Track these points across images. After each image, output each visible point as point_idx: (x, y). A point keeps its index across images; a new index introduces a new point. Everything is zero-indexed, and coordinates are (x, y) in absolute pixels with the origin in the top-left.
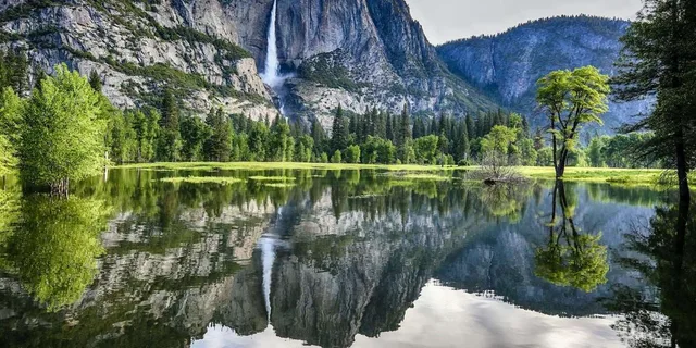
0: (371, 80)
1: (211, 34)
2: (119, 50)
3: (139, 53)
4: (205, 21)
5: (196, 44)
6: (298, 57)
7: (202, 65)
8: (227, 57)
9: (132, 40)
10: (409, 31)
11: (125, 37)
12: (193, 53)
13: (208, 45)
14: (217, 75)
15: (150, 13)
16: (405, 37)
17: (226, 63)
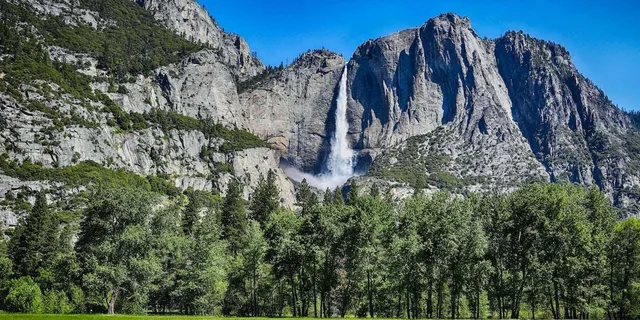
0: (488, 172)
1: (204, 117)
2: (21, 145)
3: (55, 149)
4: (198, 100)
5: (174, 132)
6: (378, 145)
7: (177, 162)
8: (222, 150)
9: (48, 131)
10: (557, 90)
11: (37, 128)
12: (164, 147)
13: (193, 133)
14: (200, 175)
15: (113, 96)
16: (552, 99)
17: (218, 157)
